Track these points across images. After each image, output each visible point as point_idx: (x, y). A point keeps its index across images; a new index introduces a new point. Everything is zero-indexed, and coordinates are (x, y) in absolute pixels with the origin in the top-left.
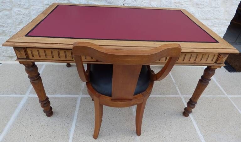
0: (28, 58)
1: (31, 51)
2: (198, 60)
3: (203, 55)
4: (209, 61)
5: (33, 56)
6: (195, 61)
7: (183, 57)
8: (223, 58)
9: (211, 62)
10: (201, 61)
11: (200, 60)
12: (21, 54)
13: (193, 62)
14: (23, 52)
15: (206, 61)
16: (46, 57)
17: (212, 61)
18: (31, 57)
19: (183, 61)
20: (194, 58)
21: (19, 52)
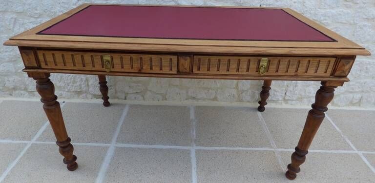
0: (39, 67)
1: (44, 55)
2: (301, 70)
3: (309, 61)
4: (321, 72)
5: (46, 64)
6: (296, 71)
7: (276, 66)
8: (343, 65)
9: (325, 74)
10: (306, 72)
11: (304, 71)
12: (30, 59)
13: (293, 74)
14: (32, 56)
15: (316, 72)
16: (65, 65)
17: (326, 72)
18: (43, 65)
19: (277, 71)
20: (295, 67)
21: (27, 55)
